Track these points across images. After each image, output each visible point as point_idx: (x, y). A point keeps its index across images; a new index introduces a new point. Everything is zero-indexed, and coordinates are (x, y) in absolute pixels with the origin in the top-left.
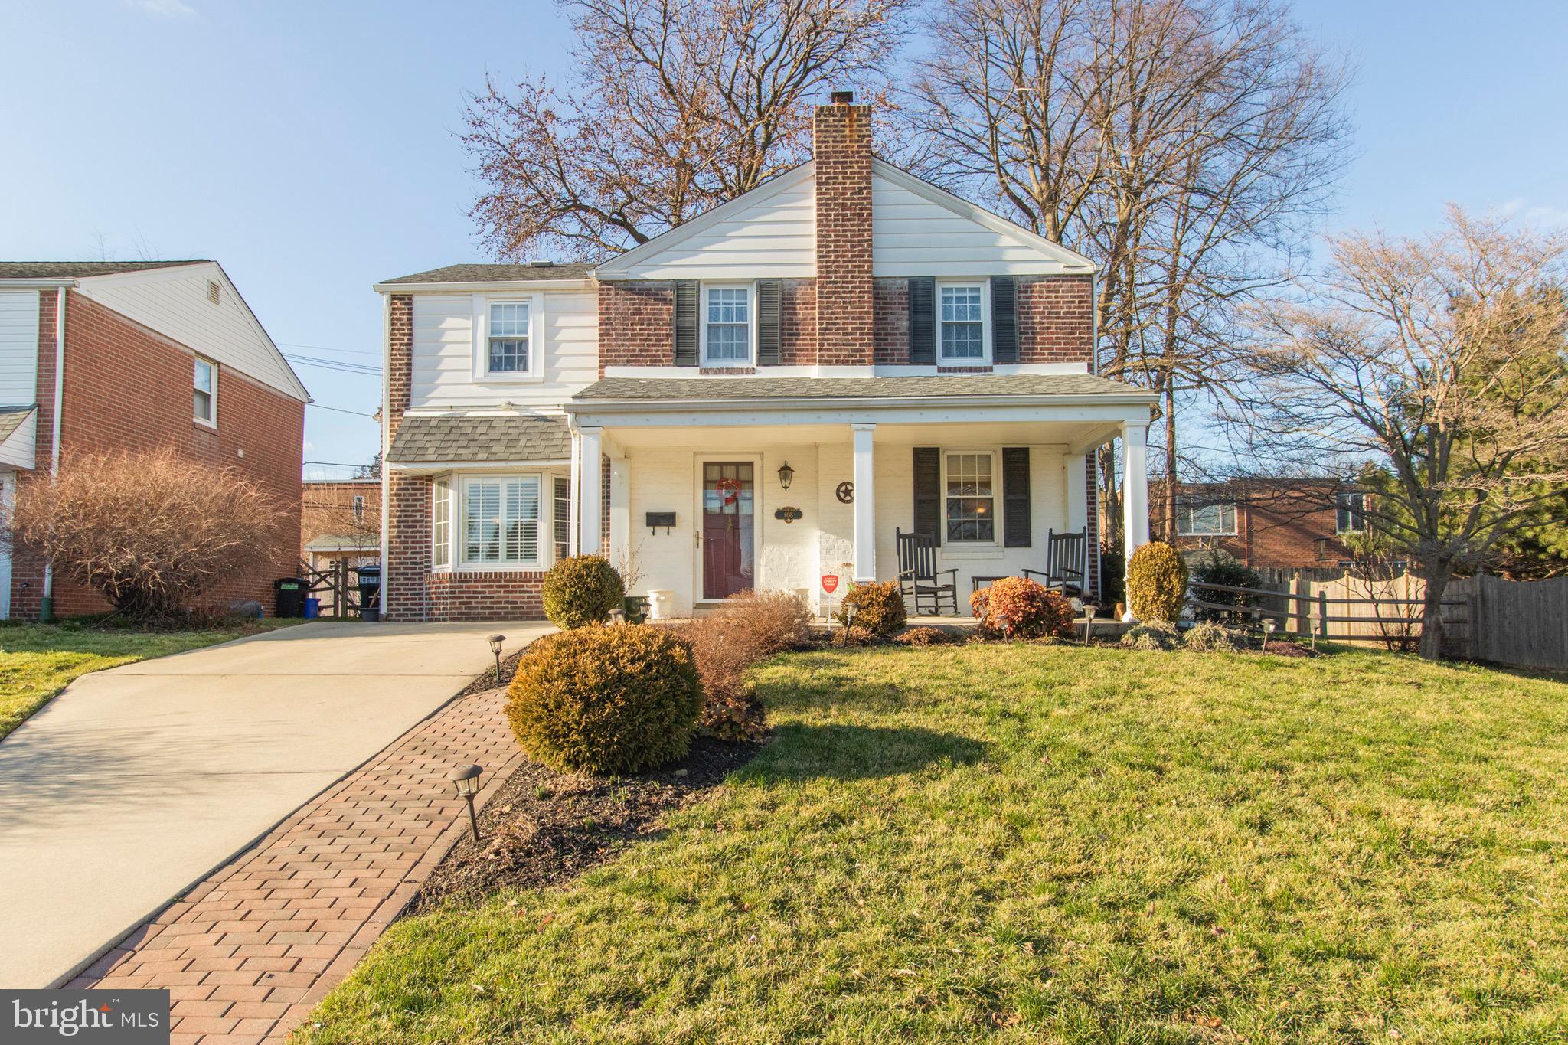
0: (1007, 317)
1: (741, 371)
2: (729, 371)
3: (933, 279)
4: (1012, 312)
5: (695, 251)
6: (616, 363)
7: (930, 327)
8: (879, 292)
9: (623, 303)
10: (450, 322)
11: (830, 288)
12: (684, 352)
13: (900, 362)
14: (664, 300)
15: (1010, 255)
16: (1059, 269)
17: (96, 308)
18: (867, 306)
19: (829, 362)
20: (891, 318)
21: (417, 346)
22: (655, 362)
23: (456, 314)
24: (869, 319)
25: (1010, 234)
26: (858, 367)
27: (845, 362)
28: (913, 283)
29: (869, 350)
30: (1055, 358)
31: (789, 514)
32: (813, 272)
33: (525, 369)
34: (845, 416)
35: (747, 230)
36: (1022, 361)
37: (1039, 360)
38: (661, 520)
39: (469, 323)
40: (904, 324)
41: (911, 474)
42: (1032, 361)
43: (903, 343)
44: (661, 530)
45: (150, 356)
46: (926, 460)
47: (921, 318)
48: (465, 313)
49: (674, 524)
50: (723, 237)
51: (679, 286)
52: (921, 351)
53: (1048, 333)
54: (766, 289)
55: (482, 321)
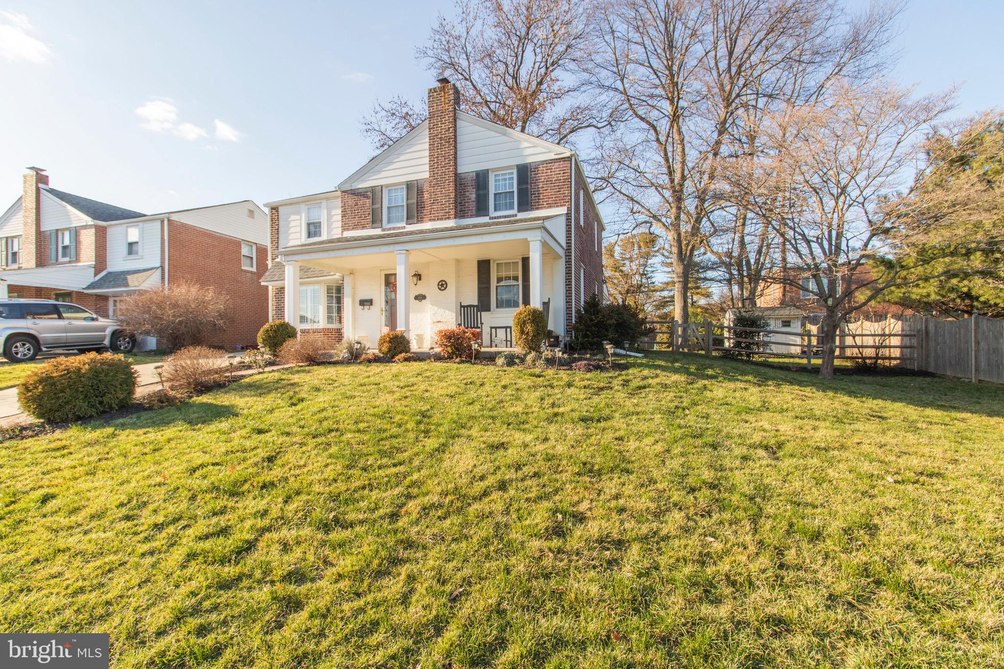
0: (524, 186)
1: (399, 228)
2: (394, 229)
3: (488, 170)
4: (527, 183)
5: (380, 171)
6: (348, 230)
7: (486, 196)
8: (459, 181)
9: (351, 201)
10: (293, 217)
11: (435, 182)
12: (376, 220)
13: (472, 216)
14: (367, 197)
15: (528, 152)
16: (552, 156)
17: (184, 225)
18: (452, 189)
19: (434, 220)
20: (467, 194)
21: (281, 229)
22: (364, 227)
23: (294, 214)
24: (452, 196)
25: (526, 141)
26: (447, 221)
27: (441, 219)
28: (478, 174)
29: (452, 212)
30: (550, 206)
31: (420, 298)
32: (427, 175)
33: (320, 236)
34: (391, 248)
35: (402, 158)
36: (532, 209)
37: (541, 208)
38: (366, 303)
39: (298, 217)
40: (473, 196)
41: (476, 274)
42: (537, 209)
43: (472, 206)
44: (366, 307)
45: (216, 243)
46: (484, 266)
47: (481, 192)
48: (298, 213)
49: (372, 304)
50: (392, 163)
51: (373, 189)
52: (481, 209)
53: (547, 192)
54: (409, 186)
55: (303, 215)
